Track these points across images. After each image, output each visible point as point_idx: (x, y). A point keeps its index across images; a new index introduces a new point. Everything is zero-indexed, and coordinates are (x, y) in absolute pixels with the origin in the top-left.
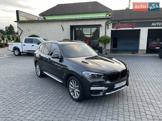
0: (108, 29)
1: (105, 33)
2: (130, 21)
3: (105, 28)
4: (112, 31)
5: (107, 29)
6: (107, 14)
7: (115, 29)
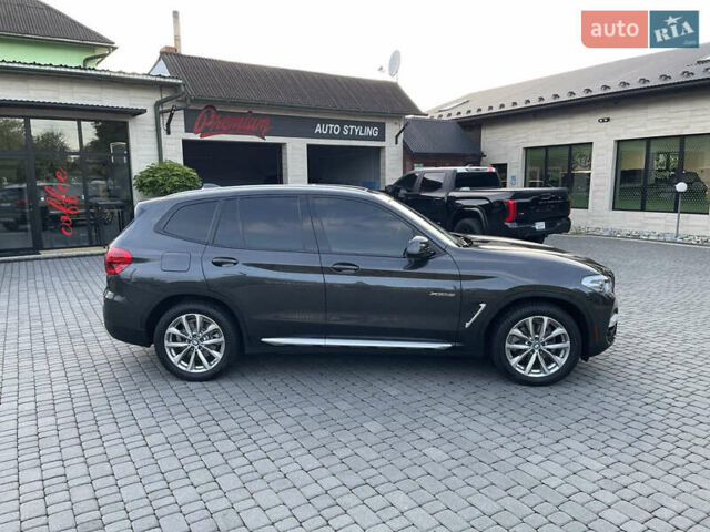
0: (169, 133)
1: (156, 152)
2: (250, 109)
3: (154, 128)
4: (186, 143)
5: (163, 132)
6: (87, 60)
7: (197, 137)
